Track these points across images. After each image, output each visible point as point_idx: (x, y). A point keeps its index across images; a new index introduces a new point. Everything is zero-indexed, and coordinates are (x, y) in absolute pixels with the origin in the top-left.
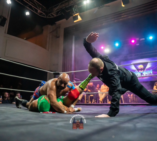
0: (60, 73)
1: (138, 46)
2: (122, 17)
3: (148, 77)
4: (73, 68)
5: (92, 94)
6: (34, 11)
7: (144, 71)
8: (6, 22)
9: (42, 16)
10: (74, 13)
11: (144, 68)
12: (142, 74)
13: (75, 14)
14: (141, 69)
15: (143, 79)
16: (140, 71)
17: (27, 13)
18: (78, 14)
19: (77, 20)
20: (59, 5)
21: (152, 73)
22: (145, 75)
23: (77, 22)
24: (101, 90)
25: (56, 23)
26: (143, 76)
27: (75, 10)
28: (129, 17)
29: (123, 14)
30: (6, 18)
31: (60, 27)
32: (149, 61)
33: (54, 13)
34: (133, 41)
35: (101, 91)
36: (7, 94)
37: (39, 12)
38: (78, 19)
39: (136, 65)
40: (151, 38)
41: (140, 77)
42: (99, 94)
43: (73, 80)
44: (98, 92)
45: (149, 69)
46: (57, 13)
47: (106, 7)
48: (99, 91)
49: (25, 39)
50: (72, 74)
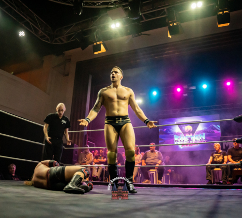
1: (186, 97)
2: (166, 52)
3: (198, 145)
6: (32, 30)
7: (193, 135)
9: (44, 40)
10: (95, 40)
11: (193, 131)
12: (190, 139)
13: (96, 42)
14: (189, 132)
15: (191, 146)
16: (186, 135)
17: (22, 34)
18: (101, 42)
19: (99, 52)
20: (72, 26)
21: (204, 138)
22: (194, 142)
23: (99, 54)
25: (64, 52)
26: (191, 142)
27: (97, 36)
28: (176, 54)
29: (168, 48)
31: (70, 59)
32: (201, 121)
33: (63, 38)
34: (179, 90)
37: (40, 33)
38: (100, 50)
39: (182, 125)
40: (205, 86)
41: (187, 144)
43: (85, 144)
45: (200, 133)
46: (69, 38)
47: (144, 36)
49: (12, 73)
50: (85, 134)
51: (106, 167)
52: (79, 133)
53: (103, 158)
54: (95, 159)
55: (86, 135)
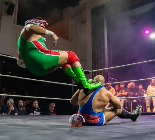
0: (90, 71)
4: (107, 63)
5: (135, 99)
8: (14, 9)
24: (148, 93)
25: (79, 3)
30: (14, 3)
31: (85, 8)
35: (147, 95)
36: (21, 103)
42: (145, 98)
43: (108, 81)
44: (143, 96)
48: (145, 95)
50: (106, 72)
51: (127, 99)
52: (101, 71)
53: (124, 91)
54: (118, 93)
55: (108, 73)
